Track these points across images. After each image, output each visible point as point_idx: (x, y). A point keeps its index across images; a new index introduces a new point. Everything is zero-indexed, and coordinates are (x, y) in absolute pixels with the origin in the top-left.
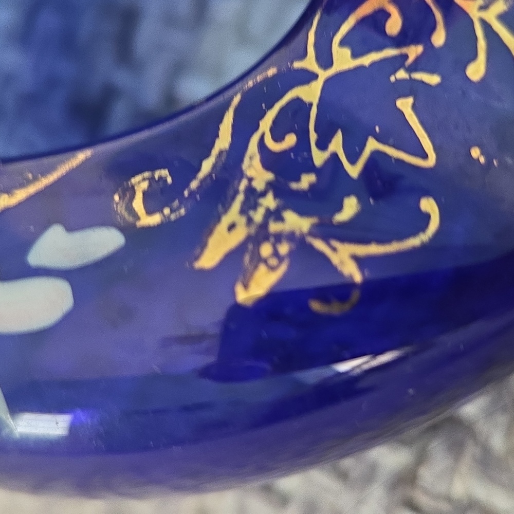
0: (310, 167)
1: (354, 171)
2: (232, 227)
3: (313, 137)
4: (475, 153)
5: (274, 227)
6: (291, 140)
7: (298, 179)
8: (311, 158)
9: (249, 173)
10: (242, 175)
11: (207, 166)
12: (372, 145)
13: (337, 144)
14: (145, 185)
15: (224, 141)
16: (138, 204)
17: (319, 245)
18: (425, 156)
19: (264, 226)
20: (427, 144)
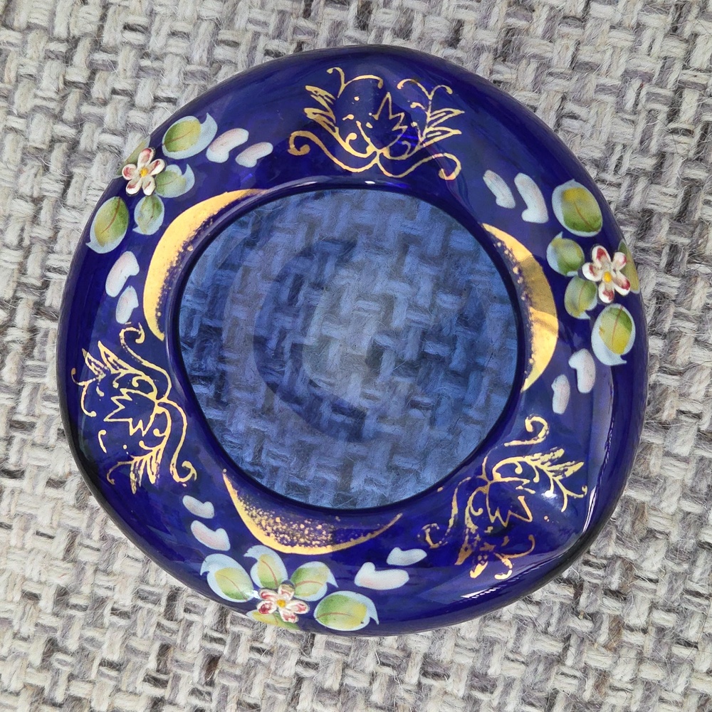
0: (490, 524)
1: (505, 524)
2: (466, 549)
3: (489, 509)
4: (546, 518)
5: (482, 549)
6: (481, 511)
7: (487, 529)
8: (489, 519)
9: (468, 526)
10: (466, 528)
11: (451, 522)
12: (510, 513)
13: (497, 514)
14: (429, 530)
15: (455, 511)
16: (428, 539)
17: (498, 555)
18: (529, 519)
19: (478, 548)
20: (529, 514)
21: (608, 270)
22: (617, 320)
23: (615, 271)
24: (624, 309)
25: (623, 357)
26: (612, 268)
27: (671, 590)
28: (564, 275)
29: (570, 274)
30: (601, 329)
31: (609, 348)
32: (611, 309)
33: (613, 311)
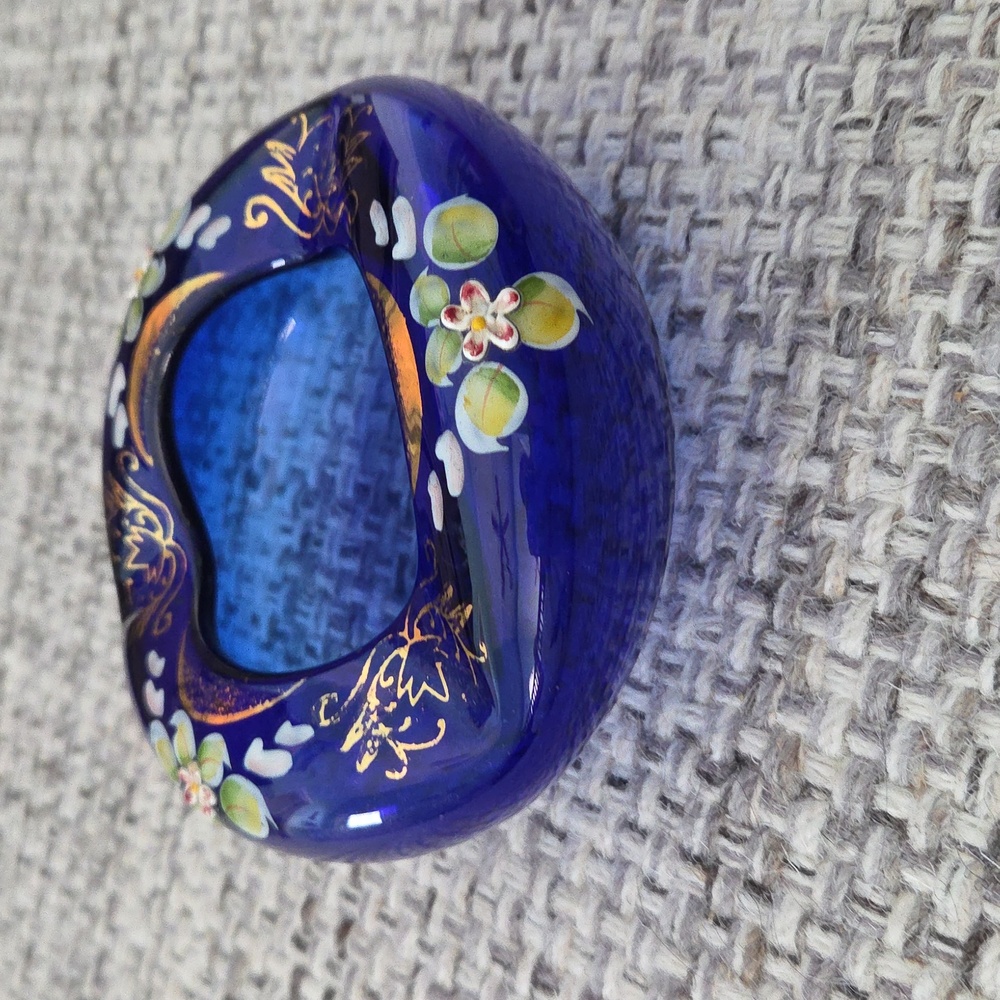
0: (395, 699)
1: (413, 702)
2: (357, 730)
3: (400, 679)
4: (464, 696)
5: (374, 732)
6: (390, 681)
7: (388, 706)
8: (396, 693)
9: (370, 699)
10: (366, 700)
11: (353, 694)
12: (425, 686)
13: (409, 685)
14: (326, 701)
15: (363, 678)
16: (322, 713)
17: (391, 743)
19: (370, 731)
20: (446, 689)
21: (481, 314)
22: (490, 386)
23: (495, 315)
24: (505, 370)
25: (502, 441)
26: (490, 311)
27: (830, 891)
28: (424, 325)
29: (432, 323)
30: (466, 400)
31: (477, 427)
32: (481, 370)
33: (484, 373)
